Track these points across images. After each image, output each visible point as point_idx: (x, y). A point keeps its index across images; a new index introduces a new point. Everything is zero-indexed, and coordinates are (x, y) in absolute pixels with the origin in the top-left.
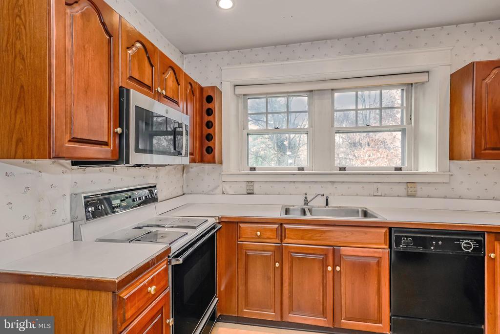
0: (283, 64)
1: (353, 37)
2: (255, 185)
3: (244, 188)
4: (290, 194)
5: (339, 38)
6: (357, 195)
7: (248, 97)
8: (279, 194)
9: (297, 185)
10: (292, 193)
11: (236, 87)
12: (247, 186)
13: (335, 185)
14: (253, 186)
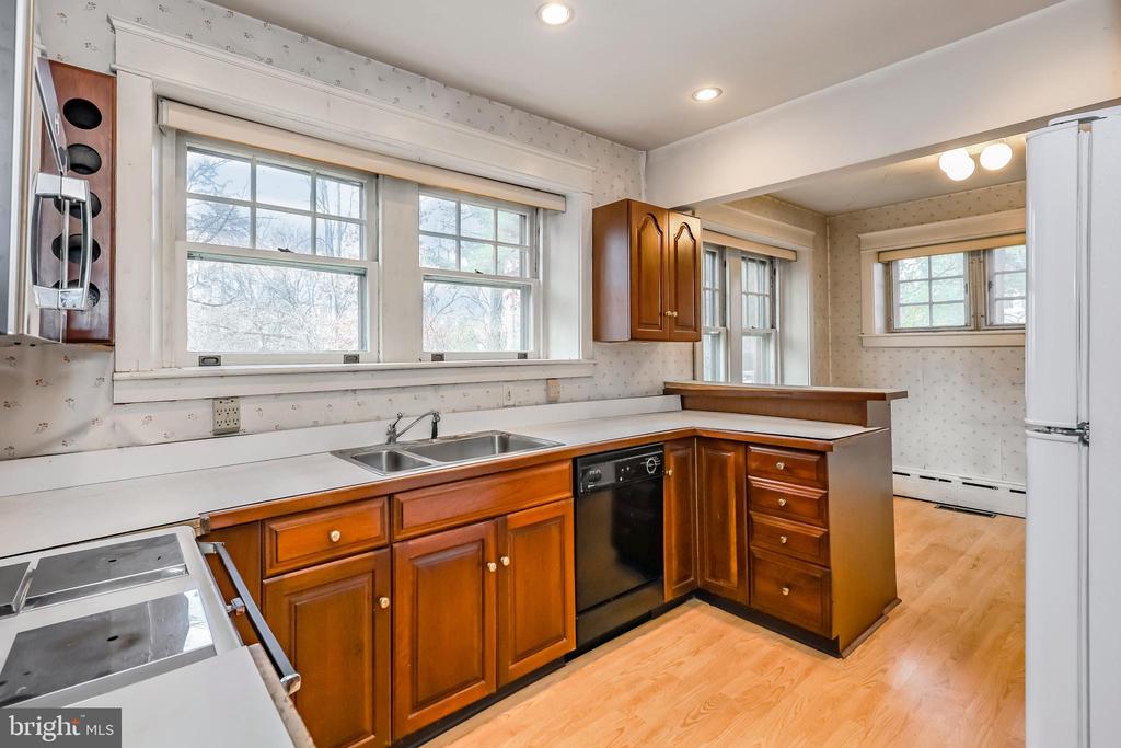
0: (328, 93)
1: (471, 94)
2: (242, 408)
3: (204, 419)
4: (345, 422)
5: (448, 83)
6: (479, 408)
7: (188, 144)
8: (316, 424)
9: (361, 397)
10: (348, 420)
11: (165, 103)
12: (217, 412)
13: (443, 392)
14: (236, 411)
